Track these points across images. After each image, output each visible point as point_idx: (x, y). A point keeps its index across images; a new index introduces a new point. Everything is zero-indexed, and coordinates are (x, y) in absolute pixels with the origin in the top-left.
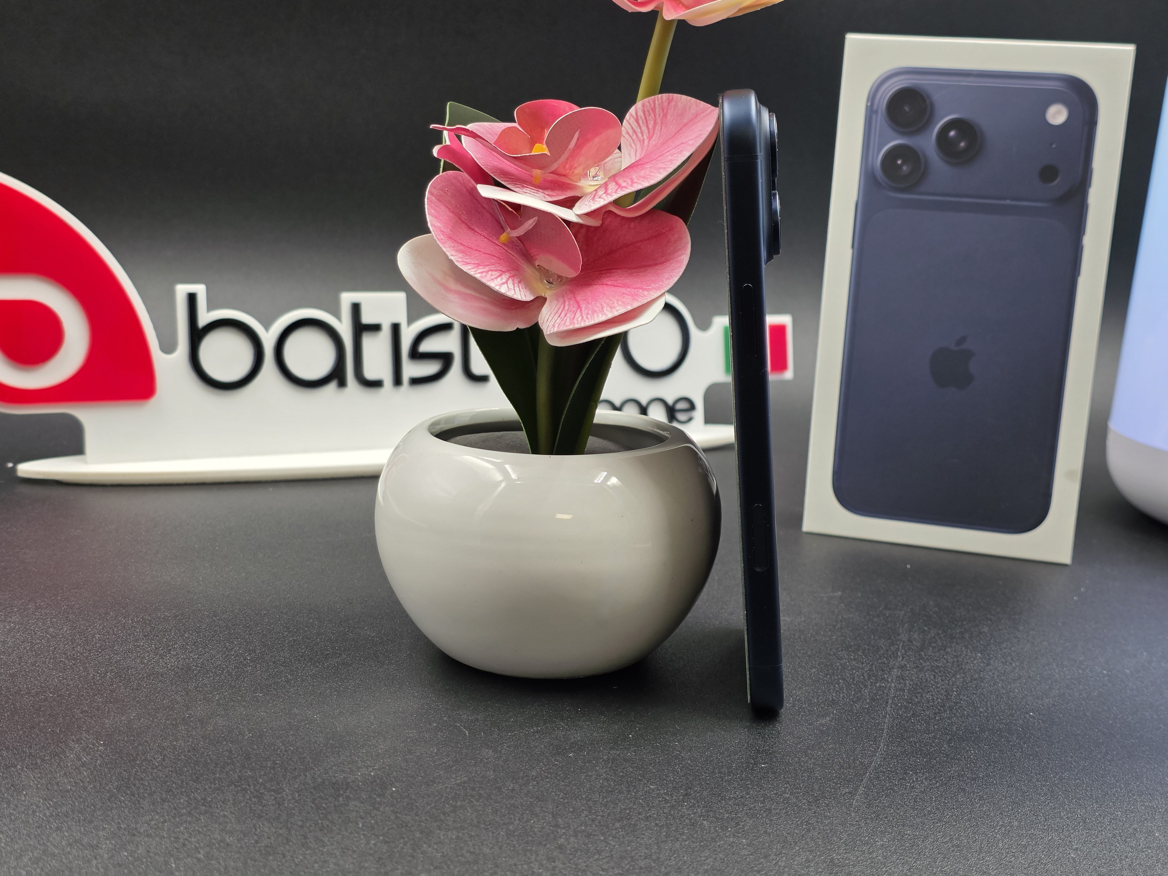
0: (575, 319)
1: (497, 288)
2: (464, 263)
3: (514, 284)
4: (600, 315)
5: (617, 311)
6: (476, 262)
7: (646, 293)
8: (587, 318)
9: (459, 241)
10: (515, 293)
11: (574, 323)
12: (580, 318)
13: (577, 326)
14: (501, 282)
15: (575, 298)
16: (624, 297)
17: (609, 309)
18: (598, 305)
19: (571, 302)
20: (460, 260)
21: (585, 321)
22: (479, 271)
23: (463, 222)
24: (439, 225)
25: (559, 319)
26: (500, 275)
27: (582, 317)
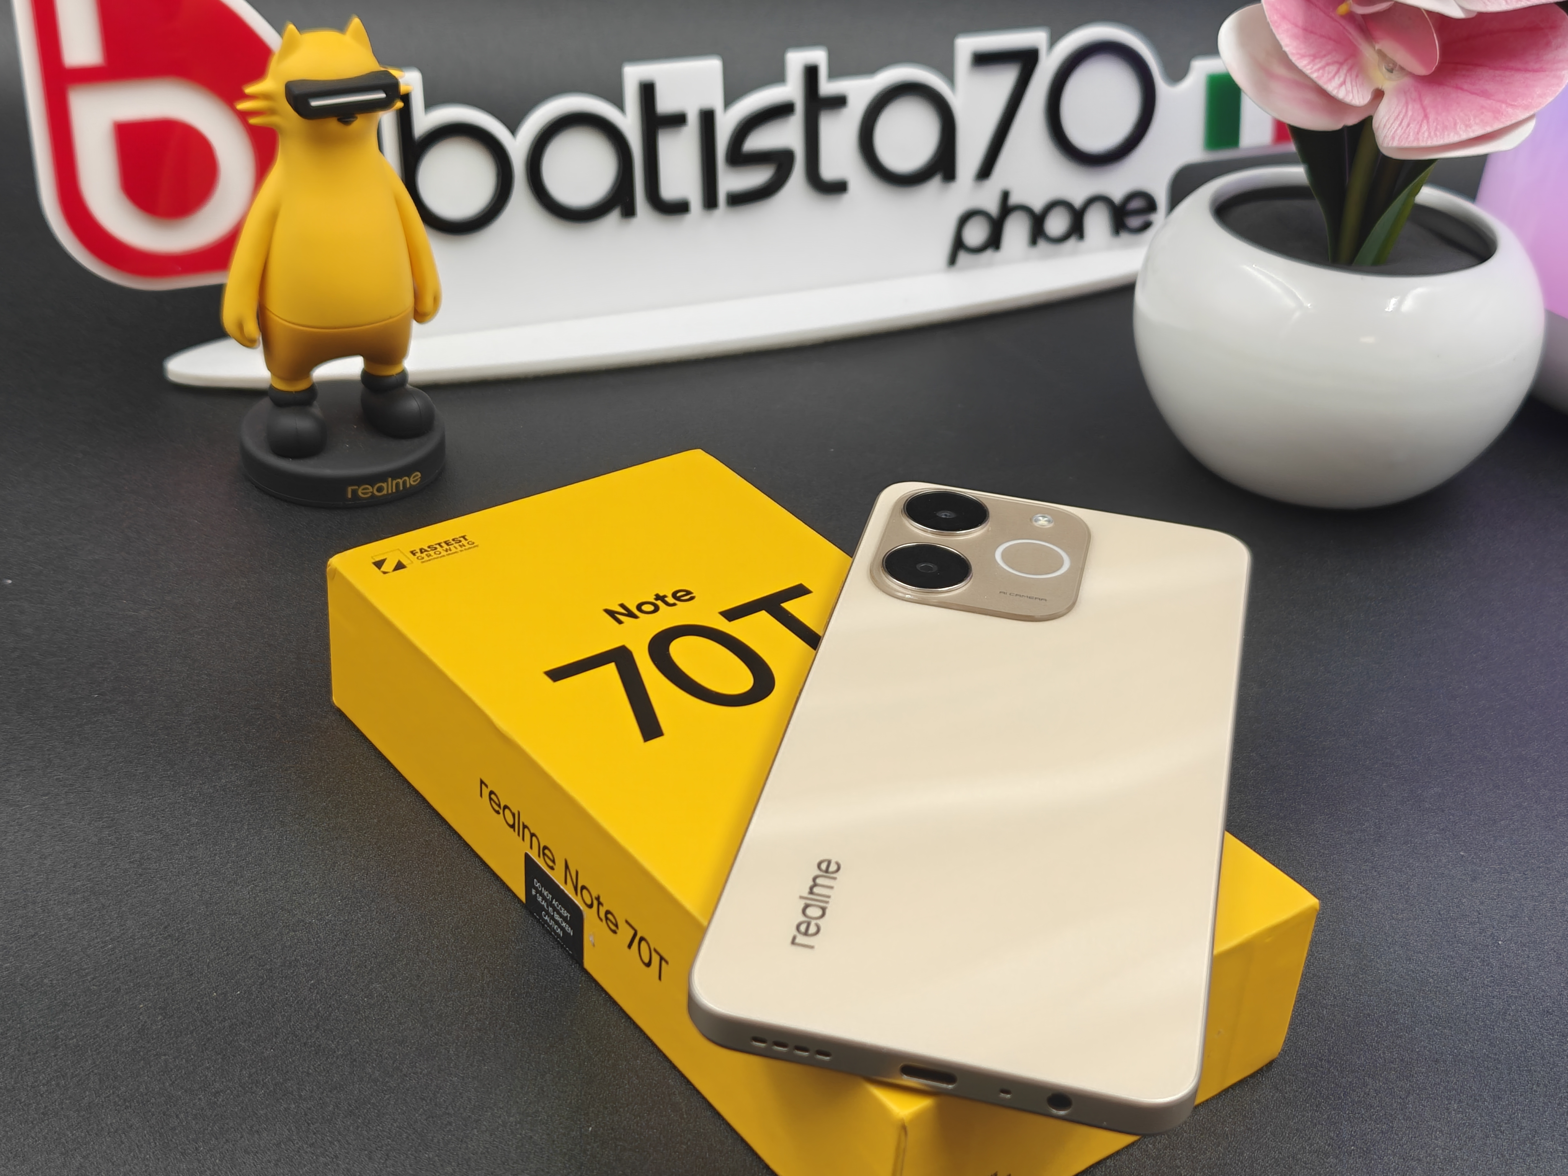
0: (1420, 133)
2: (1299, 57)
4: (1452, 134)
5: (1473, 131)
7: (1510, 110)
8: (1436, 135)
11: (1418, 139)
12: (1426, 134)
13: (1423, 144)
14: (1338, 82)
15: (1421, 101)
16: (1482, 113)
17: (1463, 127)
19: (1417, 107)
20: (1295, 52)
21: (1432, 139)
22: (1314, 69)
25: (1400, 128)
26: (1338, 71)
27: (1430, 133)
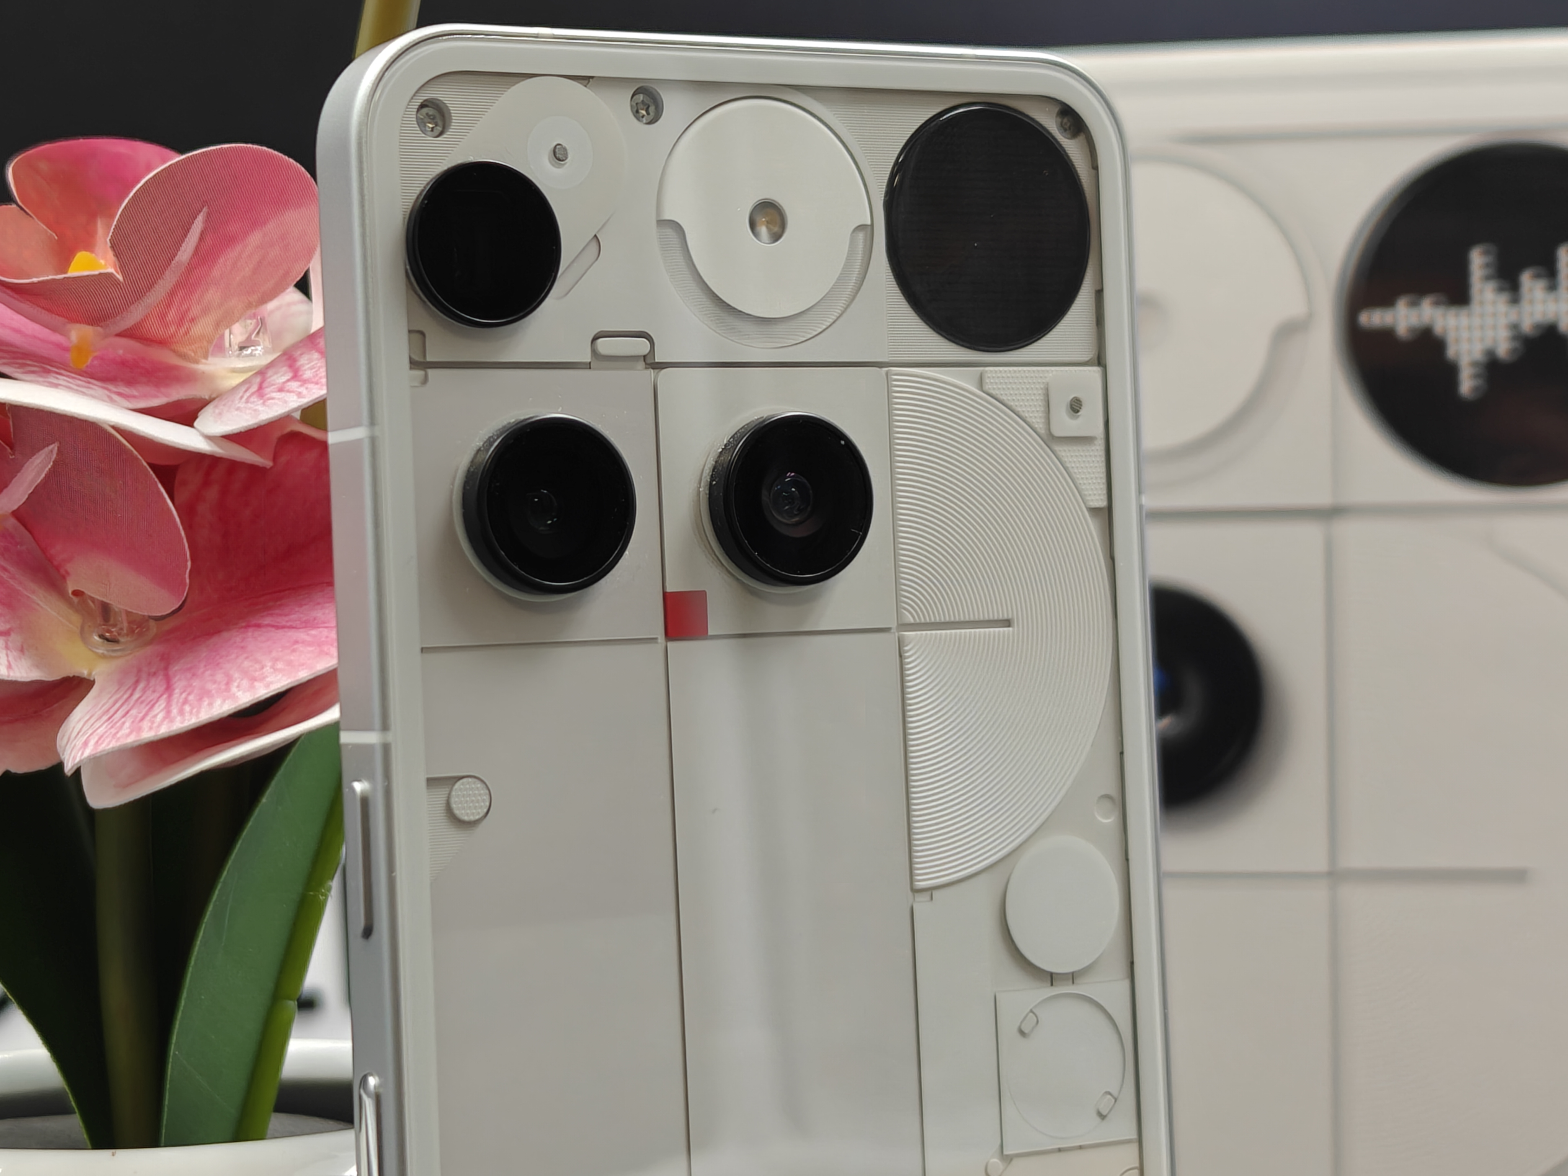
0: (148, 719)
4: (218, 702)
5: (267, 686)
8: (181, 712)
12: (160, 717)
15: (166, 668)
16: (294, 651)
18: (219, 676)
19: (153, 681)
21: (172, 721)
27: (169, 712)
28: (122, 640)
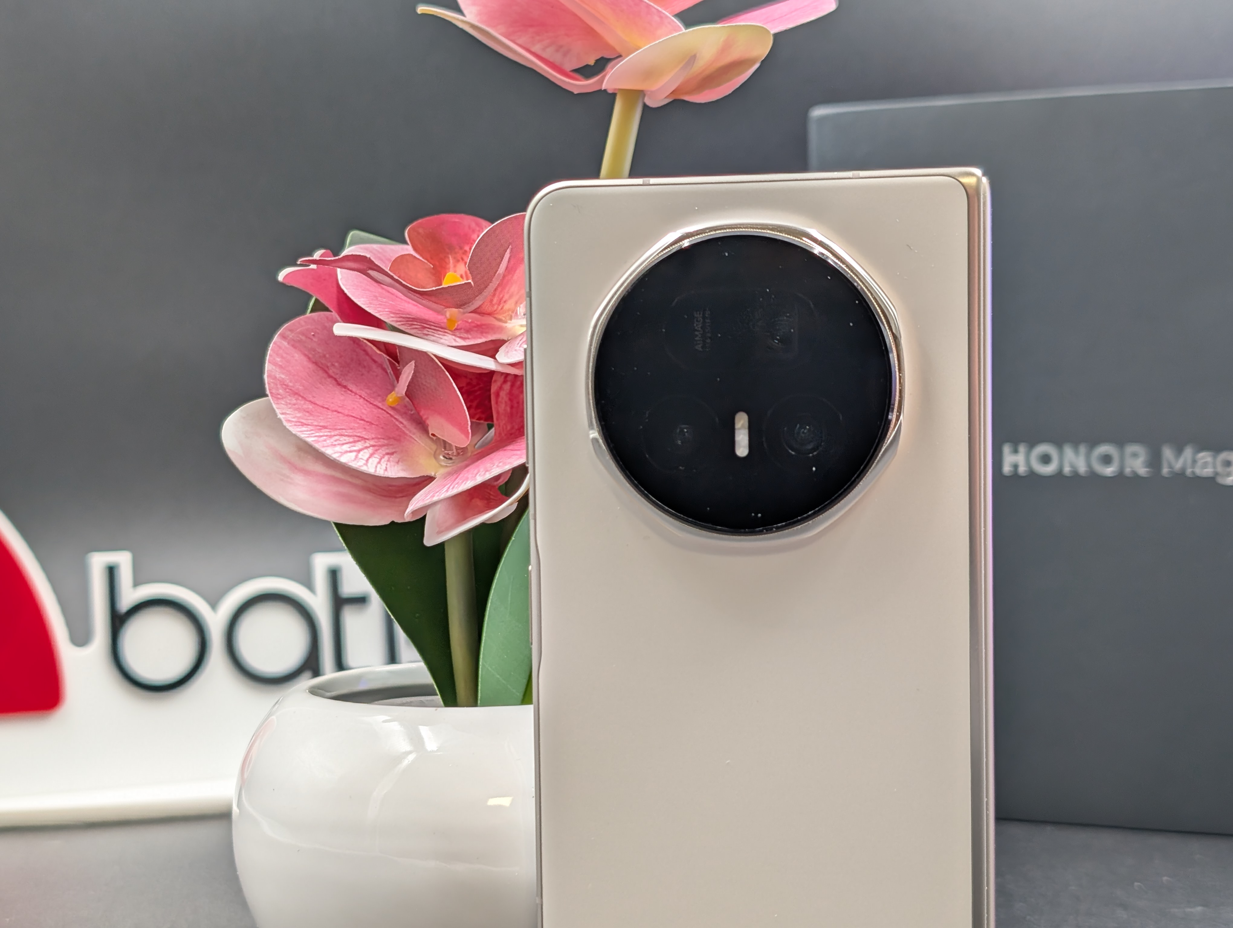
1: (335, 456)
2: (298, 424)
3: (371, 456)
6: (322, 424)
9: (311, 399)
10: (366, 464)
14: (348, 449)
20: (293, 420)
22: (317, 434)
23: (330, 376)
24: (283, 376)
26: (355, 442)
28: (454, 458)
